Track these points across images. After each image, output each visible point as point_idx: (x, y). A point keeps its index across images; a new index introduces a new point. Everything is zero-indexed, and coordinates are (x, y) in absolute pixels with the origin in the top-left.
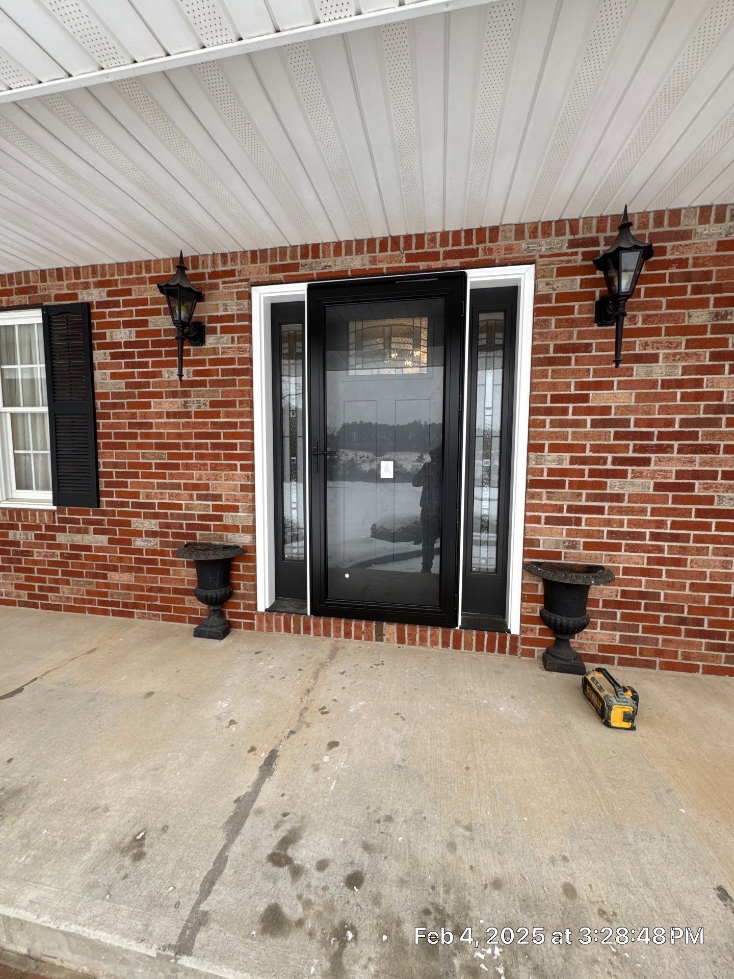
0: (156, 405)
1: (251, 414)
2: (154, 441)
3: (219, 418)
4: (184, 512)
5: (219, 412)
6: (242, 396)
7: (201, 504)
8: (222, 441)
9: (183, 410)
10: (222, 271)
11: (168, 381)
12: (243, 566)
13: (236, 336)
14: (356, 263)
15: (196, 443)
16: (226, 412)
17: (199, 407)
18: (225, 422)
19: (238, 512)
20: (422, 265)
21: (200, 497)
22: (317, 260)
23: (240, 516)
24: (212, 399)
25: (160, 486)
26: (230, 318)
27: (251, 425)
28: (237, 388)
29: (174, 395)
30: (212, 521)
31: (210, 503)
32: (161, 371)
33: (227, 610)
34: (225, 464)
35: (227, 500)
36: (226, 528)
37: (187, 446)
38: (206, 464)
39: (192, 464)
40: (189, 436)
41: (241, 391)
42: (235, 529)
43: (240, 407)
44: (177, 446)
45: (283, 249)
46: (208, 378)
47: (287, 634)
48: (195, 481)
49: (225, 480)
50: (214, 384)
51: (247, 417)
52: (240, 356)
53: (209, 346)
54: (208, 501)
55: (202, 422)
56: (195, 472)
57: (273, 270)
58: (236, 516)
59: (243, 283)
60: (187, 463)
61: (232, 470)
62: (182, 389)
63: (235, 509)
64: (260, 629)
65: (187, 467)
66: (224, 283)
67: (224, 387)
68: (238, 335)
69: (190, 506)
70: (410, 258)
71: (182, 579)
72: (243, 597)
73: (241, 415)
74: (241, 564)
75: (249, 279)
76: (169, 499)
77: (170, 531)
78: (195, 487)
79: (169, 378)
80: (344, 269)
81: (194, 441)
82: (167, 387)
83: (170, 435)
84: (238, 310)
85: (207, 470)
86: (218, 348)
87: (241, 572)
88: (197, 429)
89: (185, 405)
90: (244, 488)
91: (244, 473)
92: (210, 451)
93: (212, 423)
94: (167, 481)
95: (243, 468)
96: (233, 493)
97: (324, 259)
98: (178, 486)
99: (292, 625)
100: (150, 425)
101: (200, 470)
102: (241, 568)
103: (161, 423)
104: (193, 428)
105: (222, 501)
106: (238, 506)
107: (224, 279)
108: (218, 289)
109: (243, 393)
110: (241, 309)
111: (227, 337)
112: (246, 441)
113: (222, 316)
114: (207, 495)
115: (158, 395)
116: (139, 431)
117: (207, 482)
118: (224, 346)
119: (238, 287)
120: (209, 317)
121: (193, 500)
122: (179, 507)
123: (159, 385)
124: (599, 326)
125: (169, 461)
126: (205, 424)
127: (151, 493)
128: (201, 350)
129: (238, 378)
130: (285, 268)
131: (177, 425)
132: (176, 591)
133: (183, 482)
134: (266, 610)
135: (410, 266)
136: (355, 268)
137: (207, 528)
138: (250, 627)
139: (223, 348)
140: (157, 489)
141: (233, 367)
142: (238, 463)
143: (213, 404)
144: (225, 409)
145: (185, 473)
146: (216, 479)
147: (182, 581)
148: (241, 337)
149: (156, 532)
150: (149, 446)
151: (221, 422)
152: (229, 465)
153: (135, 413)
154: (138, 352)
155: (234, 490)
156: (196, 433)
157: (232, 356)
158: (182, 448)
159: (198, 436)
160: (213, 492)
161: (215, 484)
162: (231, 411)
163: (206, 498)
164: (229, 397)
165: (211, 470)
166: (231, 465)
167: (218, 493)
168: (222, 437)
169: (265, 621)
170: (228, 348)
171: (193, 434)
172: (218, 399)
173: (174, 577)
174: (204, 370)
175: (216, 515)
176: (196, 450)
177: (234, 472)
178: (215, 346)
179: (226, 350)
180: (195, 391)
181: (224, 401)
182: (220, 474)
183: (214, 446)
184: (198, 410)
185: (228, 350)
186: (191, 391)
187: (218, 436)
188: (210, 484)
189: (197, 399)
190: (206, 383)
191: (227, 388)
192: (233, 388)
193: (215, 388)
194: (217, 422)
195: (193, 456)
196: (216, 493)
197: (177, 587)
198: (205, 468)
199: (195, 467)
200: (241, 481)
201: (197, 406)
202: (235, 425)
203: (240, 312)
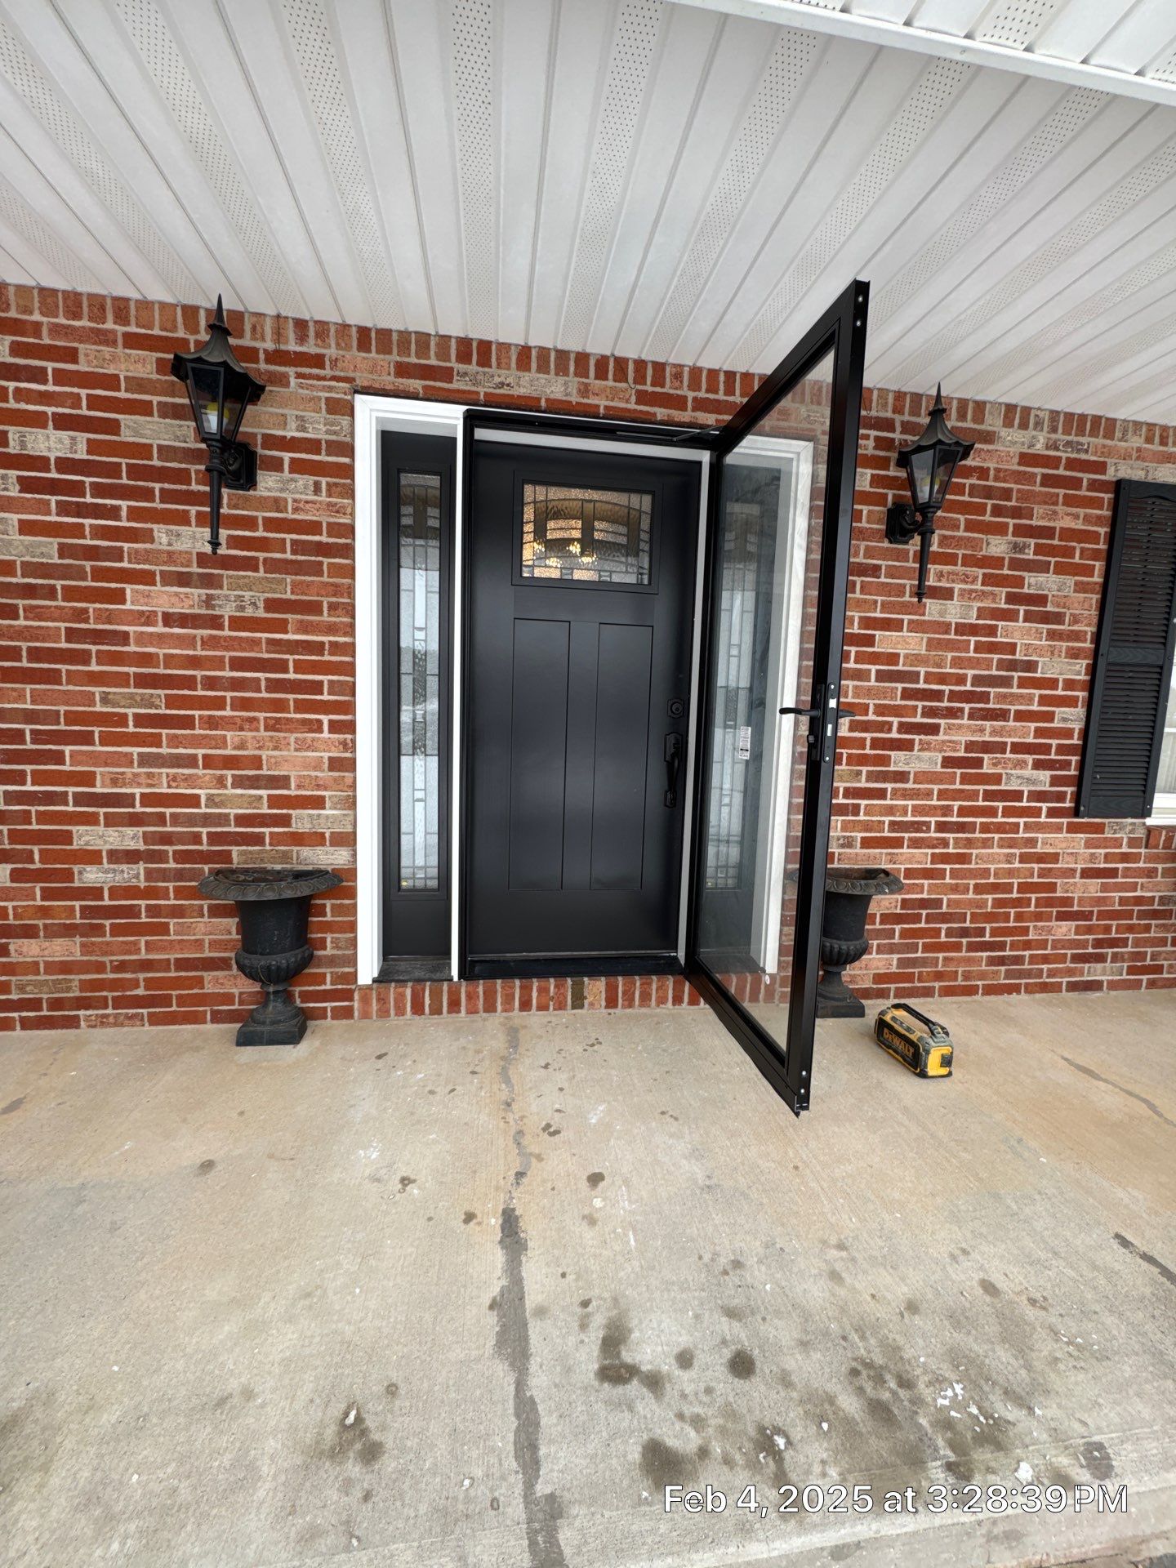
0: (134, 597)
1: (351, 629)
2: (132, 670)
3: (286, 632)
4: (204, 810)
5: (286, 621)
6: (334, 595)
7: (242, 795)
8: (291, 676)
9: (203, 611)
10: (295, 352)
11: (169, 552)
12: (333, 906)
13: (324, 481)
14: (555, 388)
15: (232, 678)
16: (301, 621)
17: (242, 608)
18: (297, 642)
19: (324, 808)
20: (661, 413)
21: (239, 782)
22: (486, 369)
23: (327, 817)
24: (270, 595)
25: (145, 760)
26: (313, 446)
27: (350, 649)
28: (325, 579)
29: (183, 580)
30: (268, 826)
31: (264, 793)
32: (151, 530)
33: (298, 989)
34: (298, 720)
35: (299, 787)
36: (299, 839)
37: (210, 683)
38: (255, 719)
39: (222, 718)
40: (218, 663)
41: (332, 585)
42: (317, 839)
43: (329, 615)
44: (189, 682)
45: (423, 339)
46: (261, 555)
47: (417, 1017)
48: (229, 752)
49: (296, 750)
50: (273, 566)
51: (345, 634)
52: (332, 520)
53: (266, 494)
54: (258, 788)
55: (247, 638)
56: (229, 735)
57: (402, 370)
58: (319, 815)
59: (341, 384)
60: (210, 717)
61: (311, 731)
62: (201, 570)
63: (319, 803)
64: (365, 1015)
65: (212, 723)
66: (299, 376)
67: (296, 574)
68: (329, 479)
69: (217, 800)
70: (642, 397)
71: (197, 941)
72: (332, 961)
73: (331, 629)
74: (328, 903)
75: (354, 380)
76: (169, 787)
77: (170, 849)
78: (230, 762)
79: (170, 544)
80: (534, 394)
81: (228, 674)
82: (165, 563)
83: (170, 660)
84: (328, 432)
85: (257, 730)
86: (285, 500)
87: (329, 918)
88: (234, 650)
89: (208, 602)
90: (335, 764)
91: (337, 736)
92: (264, 695)
93: (270, 642)
94: (164, 750)
95: (335, 727)
96: (313, 774)
97: (500, 371)
98: (191, 761)
99: (427, 1001)
100: (124, 638)
101: (241, 729)
102: (328, 910)
103: (151, 634)
104: (227, 649)
105: (289, 788)
106: (324, 797)
107: (300, 370)
108: (287, 385)
109: (336, 590)
110: (335, 433)
111: (305, 481)
112: (342, 678)
113: (293, 438)
114: (257, 777)
115: (147, 578)
116: (94, 648)
117: (257, 752)
118: (297, 496)
119: (331, 389)
120: (265, 436)
121: (225, 787)
122: (194, 801)
123: (147, 556)
124: (891, 542)
125: (168, 712)
126: (255, 643)
127: (123, 773)
128: (247, 499)
129: (326, 561)
130: (426, 372)
131: (190, 642)
132: (182, 964)
133: (200, 752)
134: (374, 981)
135: (641, 411)
136: (552, 396)
137: (258, 840)
138: (347, 1013)
139: (295, 501)
140: (140, 766)
141: (317, 538)
142: (325, 719)
143: (271, 605)
144: (299, 617)
145: (207, 736)
146: (276, 748)
147: (199, 944)
148: (336, 485)
149: (137, 852)
150: (122, 680)
151: (288, 641)
152: (305, 722)
153: (86, 610)
154: (91, 484)
155: (315, 769)
156: (232, 659)
157: (315, 518)
158: (199, 686)
159: (237, 664)
160: (269, 773)
161: (275, 757)
162: (311, 622)
163: (254, 782)
164: (306, 594)
165: (266, 729)
166: (310, 721)
167: (282, 773)
168: (291, 669)
169: (374, 1001)
170: (307, 502)
171: (227, 660)
172: (284, 596)
173: (180, 938)
174: (254, 538)
175: (276, 815)
176: (233, 691)
177: (317, 735)
178: (278, 494)
179: (301, 505)
180: (231, 577)
181: (296, 601)
182: (285, 738)
183: (274, 686)
184: (238, 614)
185: (308, 506)
186: (222, 576)
187: (282, 666)
188: (264, 757)
189: (236, 593)
190: (257, 564)
191: (303, 578)
192: (315, 578)
193: (278, 576)
194: (281, 640)
195: (225, 703)
196: (276, 773)
197: (187, 956)
198: (253, 726)
199: (229, 723)
200: (330, 751)
201: (237, 606)
202: (318, 648)
203: (334, 438)
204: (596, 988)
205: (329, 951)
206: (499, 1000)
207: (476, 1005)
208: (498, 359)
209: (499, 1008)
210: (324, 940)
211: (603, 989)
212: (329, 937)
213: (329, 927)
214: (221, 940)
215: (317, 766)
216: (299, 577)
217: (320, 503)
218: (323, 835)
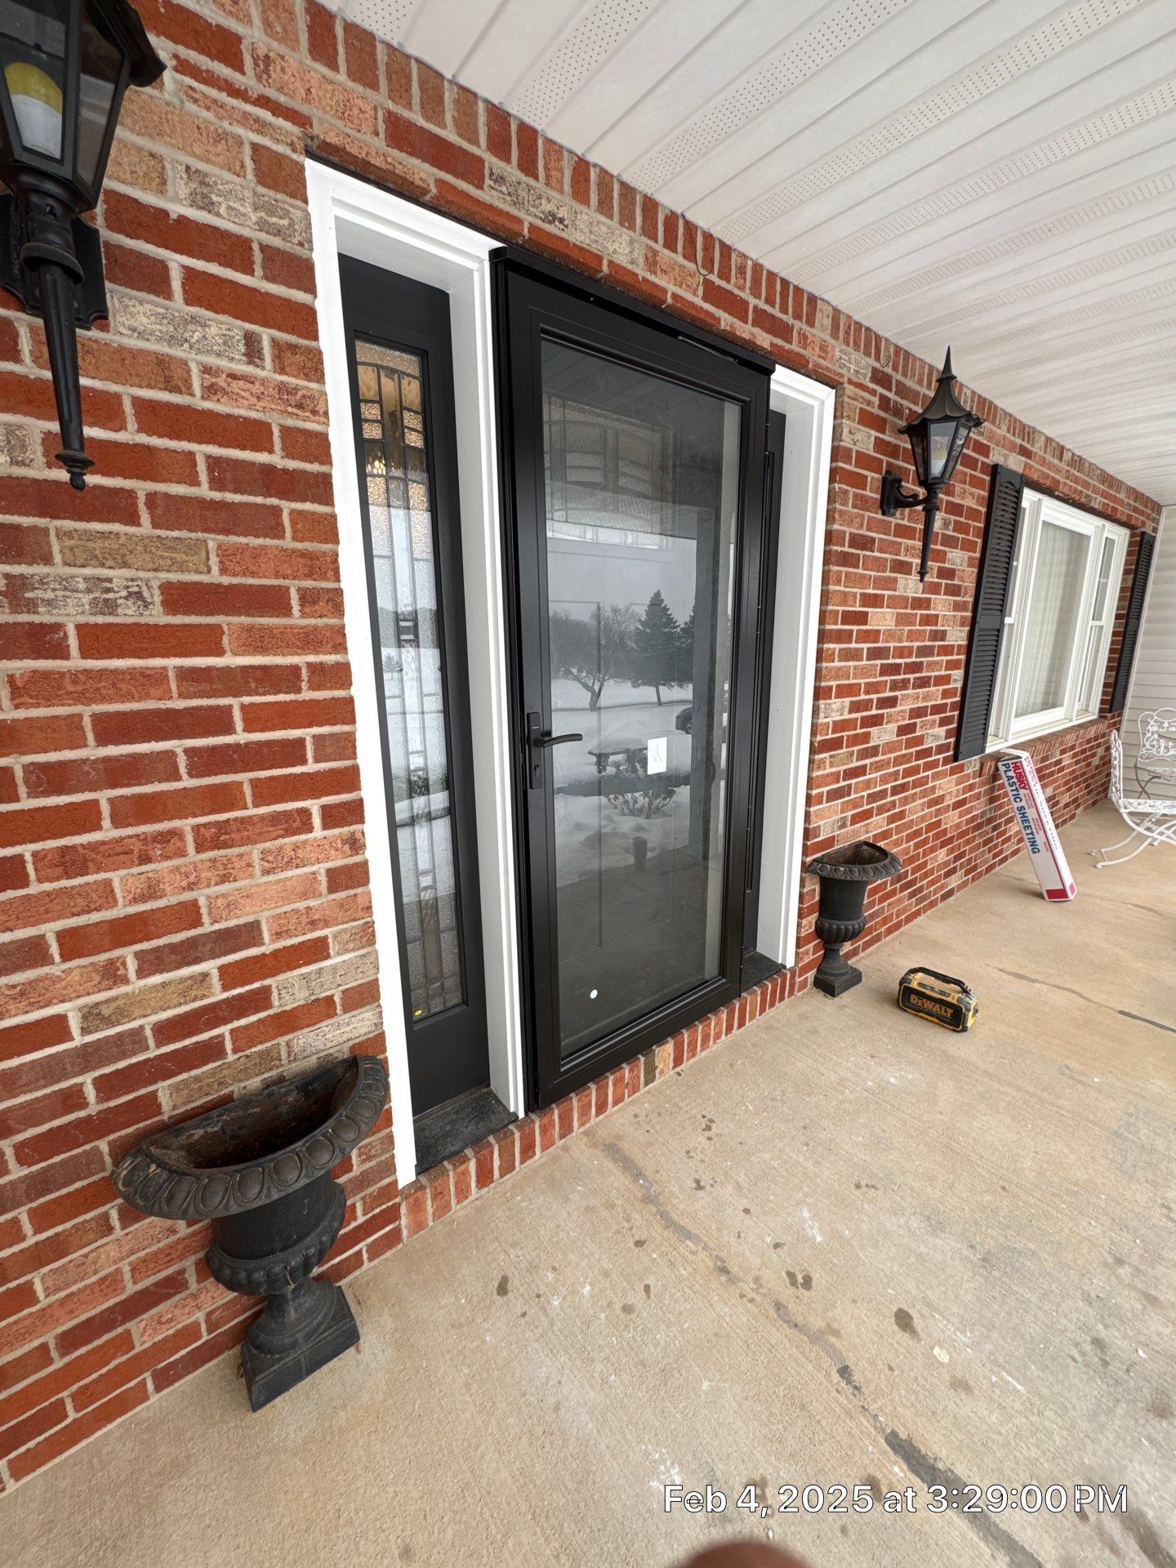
3: (220, 652)
4: (79, 1040)
5: (217, 630)
6: (309, 575)
7: (164, 985)
8: (241, 737)
9: (4, 617)
13: (266, 335)
14: (620, 246)
15: (107, 760)
16: (250, 629)
17: (110, 607)
18: (245, 670)
19: (327, 956)
20: (725, 320)
21: (150, 964)
22: (532, 182)
23: (334, 969)
24: (173, 577)
26: (235, 250)
27: (344, 674)
28: (288, 542)
30: (226, 1021)
31: (211, 966)
34: (262, 818)
36: (288, 1022)
37: (51, 778)
38: (173, 834)
39: (93, 847)
40: (70, 733)
41: (303, 554)
42: (322, 1009)
43: (304, 615)
45: (432, 79)
46: (142, 488)
47: (487, 1189)
48: (121, 910)
49: (266, 872)
50: (169, 512)
52: (290, 422)
53: (133, 343)
54: (197, 961)
55: (131, 672)
56: (116, 877)
57: (400, 134)
58: (320, 971)
59: (287, 125)
60: (64, 850)
61: (290, 832)
63: (317, 950)
64: (417, 1227)
65: (71, 863)
67: (227, 532)
68: (273, 333)
69: (106, 1011)
70: (709, 291)
71: (103, 1279)
72: (362, 1182)
73: (309, 640)
75: (305, 121)
77: (6, 1145)
78: (125, 931)
80: (595, 248)
81: (93, 752)
84: (262, 226)
85: (182, 853)
86: (185, 365)
88: (103, 699)
89: (16, 593)
90: (337, 879)
91: (336, 831)
92: (187, 782)
93: (185, 674)
95: (331, 817)
96: (301, 905)
97: (549, 192)
98: (34, 953)
99: (496, 1163)
101: (145, 859)
104: (82, 698)
105: (259, 943)
106: (325, 939)
107: (183, 51)
108: (159, 81)
109: (310, 564)
110: (278, 232)
111: (221, 327)
112: (334, 729)
113: (182, 220)
114: (193, 943)
117: (187, 896)
118: (211, 360)
119: (261, 127)
120: (117, 195)
121: (125, 980)
122: (56, 1029)
124: (882, 514)
126: (155, 680)
128: (88, 348)
129: (287, 506)
130: (440, 153)
132: (75, 1337)
133: (49, 930)
134: (415, 1174)
135: (707, 313)
136: (615, 259)
137: (213, 1050)
138: (392, 1240)
139: (206, 370)
141: (262, 457)
142: (314, 806)
143: (178, 597)
144: (244, 620)
145: (60, 892)
146: (224, 879)
147: (111, 1282)
148: (293, 348)
151: (227, 670)
152: (275, 818)
155: (304, 896)
156: (98, 719)
157: (254, 415)
158: (22, 790)
159: (111, 729)
160: (217, 927)
161: (224, 896)
162: (270, 629)
163: (188, 953)
164: (253, 574)
165: (200, 849)
166: (286, 814)
167: (242, 921)
168: (239, 724)
169: (429, 1202)
170: (233, 376)
171: (87, 723)
172: (204, 578)
173: (63, 1294)
174: (116, 445)
175: (240, 997)
176: (114, 786)
177: (303, 837)
178: (163, 349)
179: (221, 381)
180: (69, 534)
181: (231, 587)
182: (241, 855)
183: (203, 762)
184: (100, 619)
185: (236, 386)
186: (46, 531)
187: (220, 721)
188: (202, 902)
189: (87, 571)
190: (134, 505)
191: (243, 540)
192: (268, 542)
193: (184, 534)
194: (209, 670)
195: (99, 813)
196: (231, 923)
197: (84, 1317)
198: (171, 848)
199: (115, 855)
200: (328, 859)
201: (94, 603)
202: (287, 678)
203: (276, 242)
204: (665, 1052)
205: (356, 1171)
206: (575, 1117)
207: (551, 1135)
208: (546, 166)
209: (575, 1125)
211: (671, 1050)
214: (155, 1254)
215: (308, 889)
216: (233, 539)
217: (263, 382)
218: (330, 1000)
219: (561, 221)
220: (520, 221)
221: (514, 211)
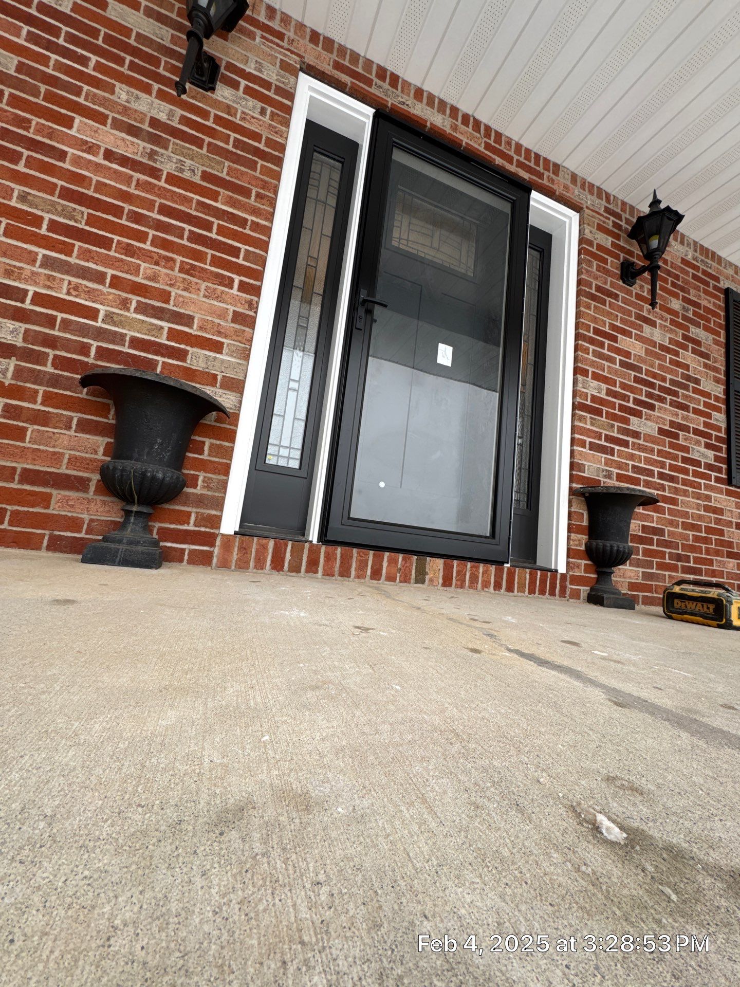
0: (80, 127)
1: (270, 217)
2: (60, 183)
3: (216, 201)
4: (99, 324)
5: (218, 193)
6: (263, 188)
7: (143, 321)
8: (213, 235)
9: (145, 161)
10: (263, 23)
11: (125, 107)
12: (212, 445)
13: (269, 110)
14: (436, 120)
15: (159, 220)
16: (231, 197)
17: (181, 171)
18: (224, 211)
19: (221, 353)
20: (498, 161)
21: (142, 309)
22: (394, 90)
23: (223, 361)
24: (208, 170)
25: (48, 263)
26: (266, 84)
27: (267, 231)
28: (257, 174)
29: (133, 131)
30: (163, 355)
31: (166, 325)
32: (114, 86)
33: (158, 525)
34: (212, 272)
35: (201, 328)
36: (191, 374)
37: (136, 218)
38: (172, 259)
39: (140, 249)
40: (150, 205)
41: (262, 180)
42: (209, 379)
43: (255, 201)
44: (118, 211)
45: (355, 55)
46: (207, 139)
47: (275, 572)
48: (139, 280)
49: (205, 296)
50: (215, 150)
51: (266, 219)
52: (271, 136)
53: (221, 99)
54: (161, 319)
55: (180, 194)
56: (143, 265)
57: (338, 66)
58: (215, 358)
59: (293, 56)
60: (129, 245)
61: (221, 284)
62: (151, 130)
63: (217, 347)
64: (224, 564)
65: (129, 251)
66: (263, 37)
67: (234, 163)
68: (273, 110)
69: (115, 319)
70: (488, 146)
71: (55, 453)
72: (200, 501)
73: (255, 212)
75: (304, 57)
76: (68, 293)
77: (51, 353)
78: (138, 289)
79: (128, 101)
80: (423, 117)
81: (155, 215)
82: (119, 113)
83: (100, 187)
84: (277, 80)
85: (172, 269)
86: (236, 110)
88: (166, 199)
89: (152, 155)
90: (237, 317)
91: (244, 295)
92: (185, 242)
93: (200, 203)
94: (73, 260)
95: (243, 287)
96: (217, 321)
97: (402, 95)
98: (99, 278)
99: (288, 556)
100: (62, 155)
101: (157, 264)
103: (90, 161)
104: (159, 196)
105: (191, 327)
106: (223, 343)
107: (264, 34)
108: (254, 39)
109: (265, 185)
110: (282, 82)
111: (254, 103)
112: (258, 251)
113: (250, 73)
114: (162, 310)
115: (101, 119)
116: (26, 153)
117: (167, 288)
118: (246, 111)
119: (285, 55)
120: (228, 63)
121: (128, 310)
122: (92, 314)
123: (104, 102)
124: (624, 282)
125: (87, 228)
126: (188, 201)
127: (20, 268)
128: (204, 97)
129: (260, 162)
130: (355, 75)
131: (128, 180)
132: (29, 476)
133: (110, 272)
134: (236, 533)
135: (486, 155)
136: (434, 123)
137: (150, 366)
138: (203, 560)
139: (243, 113)
140: (41, 266)
141: (256, 144)
142: (237, 279)
143: (206, 176)
144: (230, 194)
145: (121, 260)
146: (185, 289)
147: (56, 457)
148: (278, 115)
149: (13, 347)
150: (50, 188)
151: (217, 208)
152: (217, 275)
153: (29, 121)
154: (67, 32)
155: (219, 317)
156: (161, 205)
157: (257, 130)
158: (125, 217)
159: (164, 210)
160: (175, 309)
161: (183, 297)
162: (240, 201)
163: (159, 313)
164: (239, 180)
165: (181, 270)
166: (223, 276)
167: (187, 312)
168: (215, 230)
169: (236, 549)
170: (253, 117)
171: (157, 205)
172: (220, 175)
173: (36, 447)
174: (204, 125)
175: (173, 347)
176: (156, 230)
177: (226, 290)
178: (231, 103)
179: (248, 118)
180: (177, 144)
181: (229, 181)
182: (197, 283)
183: (194, 238)
184: (176, 173)
185: (253, 120)
186: (170, 141)
187: (208, 226)
188: (173, 294)
189: (178, 157)
190: (203, 144)
191: (239, 167)
192: (249, 171)
193: (217, 158)
194: (210, 205)
195: (147, 238)
196: (182, 311)
197: (38, 468)
198: (169, 265)
199: (146, 256)
200: (236, 306)
201: (177, 167)
202: (243, 222)
203: (282, 85)
204: (436, 566)
205: (199, 490)
206: (354, 565)
207: (332, 567)
208: (402, 88)
209: (353, 573)
210: (196, 478)
211: (441, 567)
212: (202, 476)
213: (203, 465)
214: (82, 458)
215: (222, 315)
216: (235, 166)
217: (264, 122)
218: (215, 376)
219: (407, 105)
220: (388, 102)
221: (385, 98)
